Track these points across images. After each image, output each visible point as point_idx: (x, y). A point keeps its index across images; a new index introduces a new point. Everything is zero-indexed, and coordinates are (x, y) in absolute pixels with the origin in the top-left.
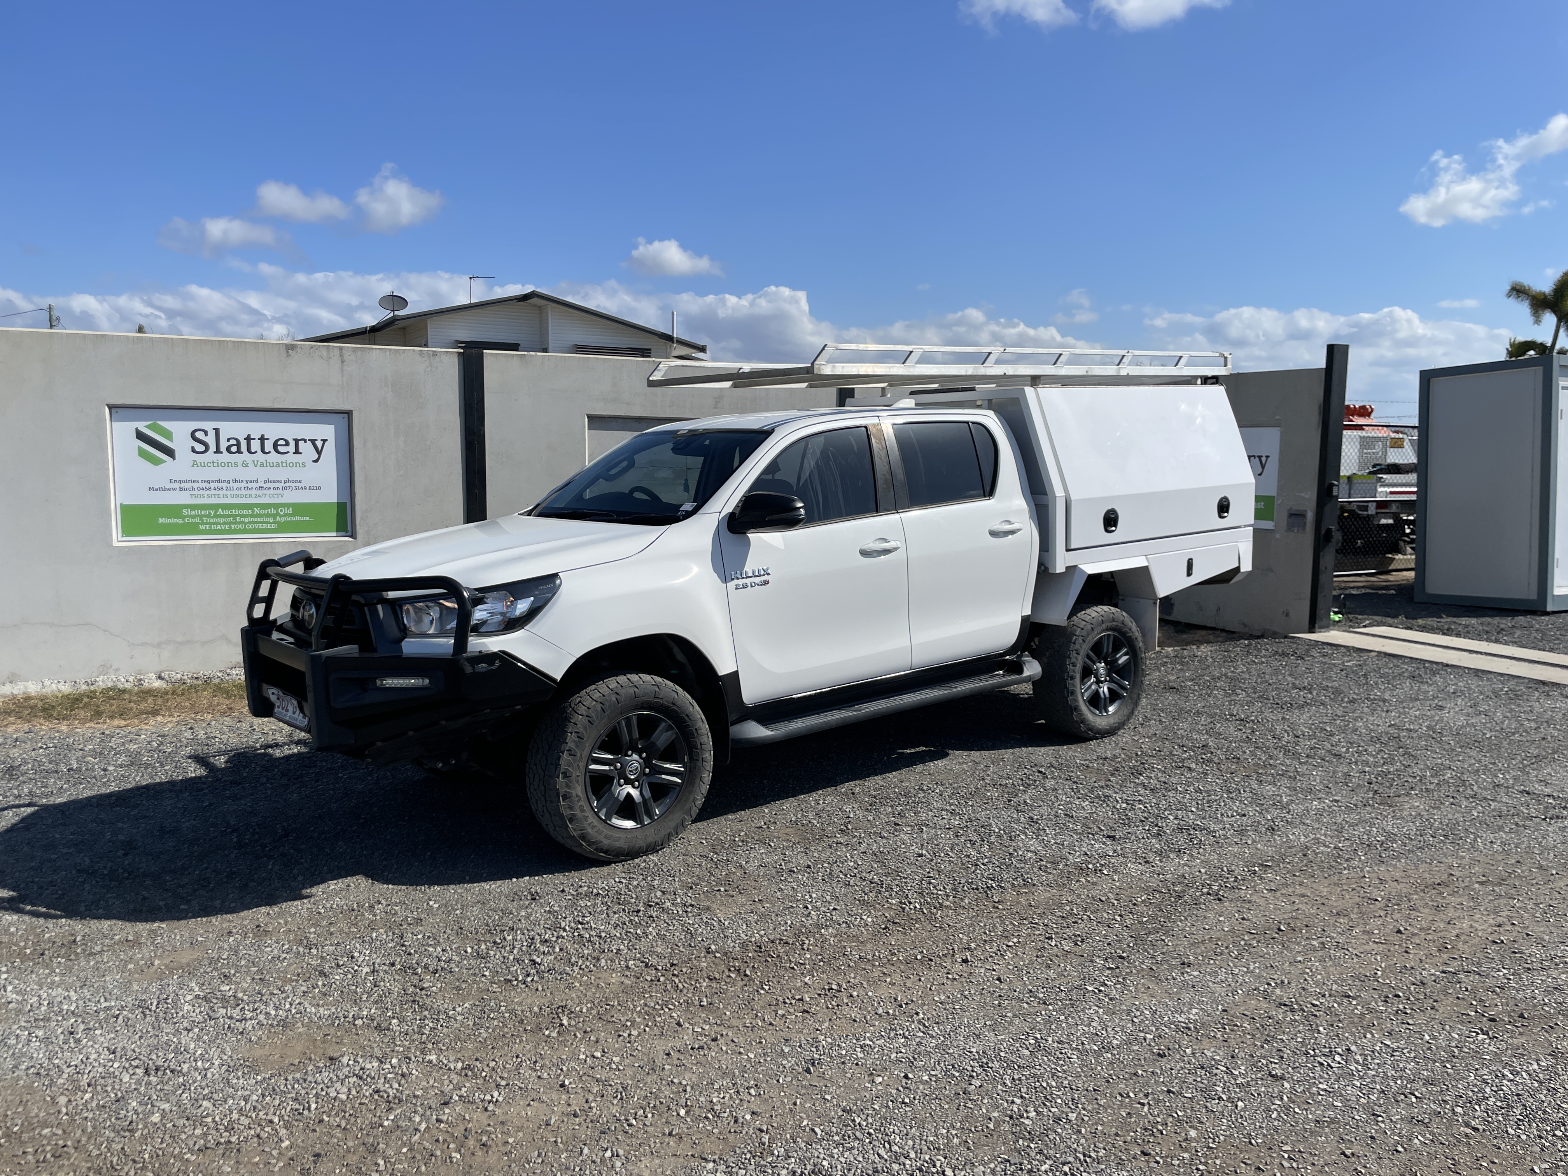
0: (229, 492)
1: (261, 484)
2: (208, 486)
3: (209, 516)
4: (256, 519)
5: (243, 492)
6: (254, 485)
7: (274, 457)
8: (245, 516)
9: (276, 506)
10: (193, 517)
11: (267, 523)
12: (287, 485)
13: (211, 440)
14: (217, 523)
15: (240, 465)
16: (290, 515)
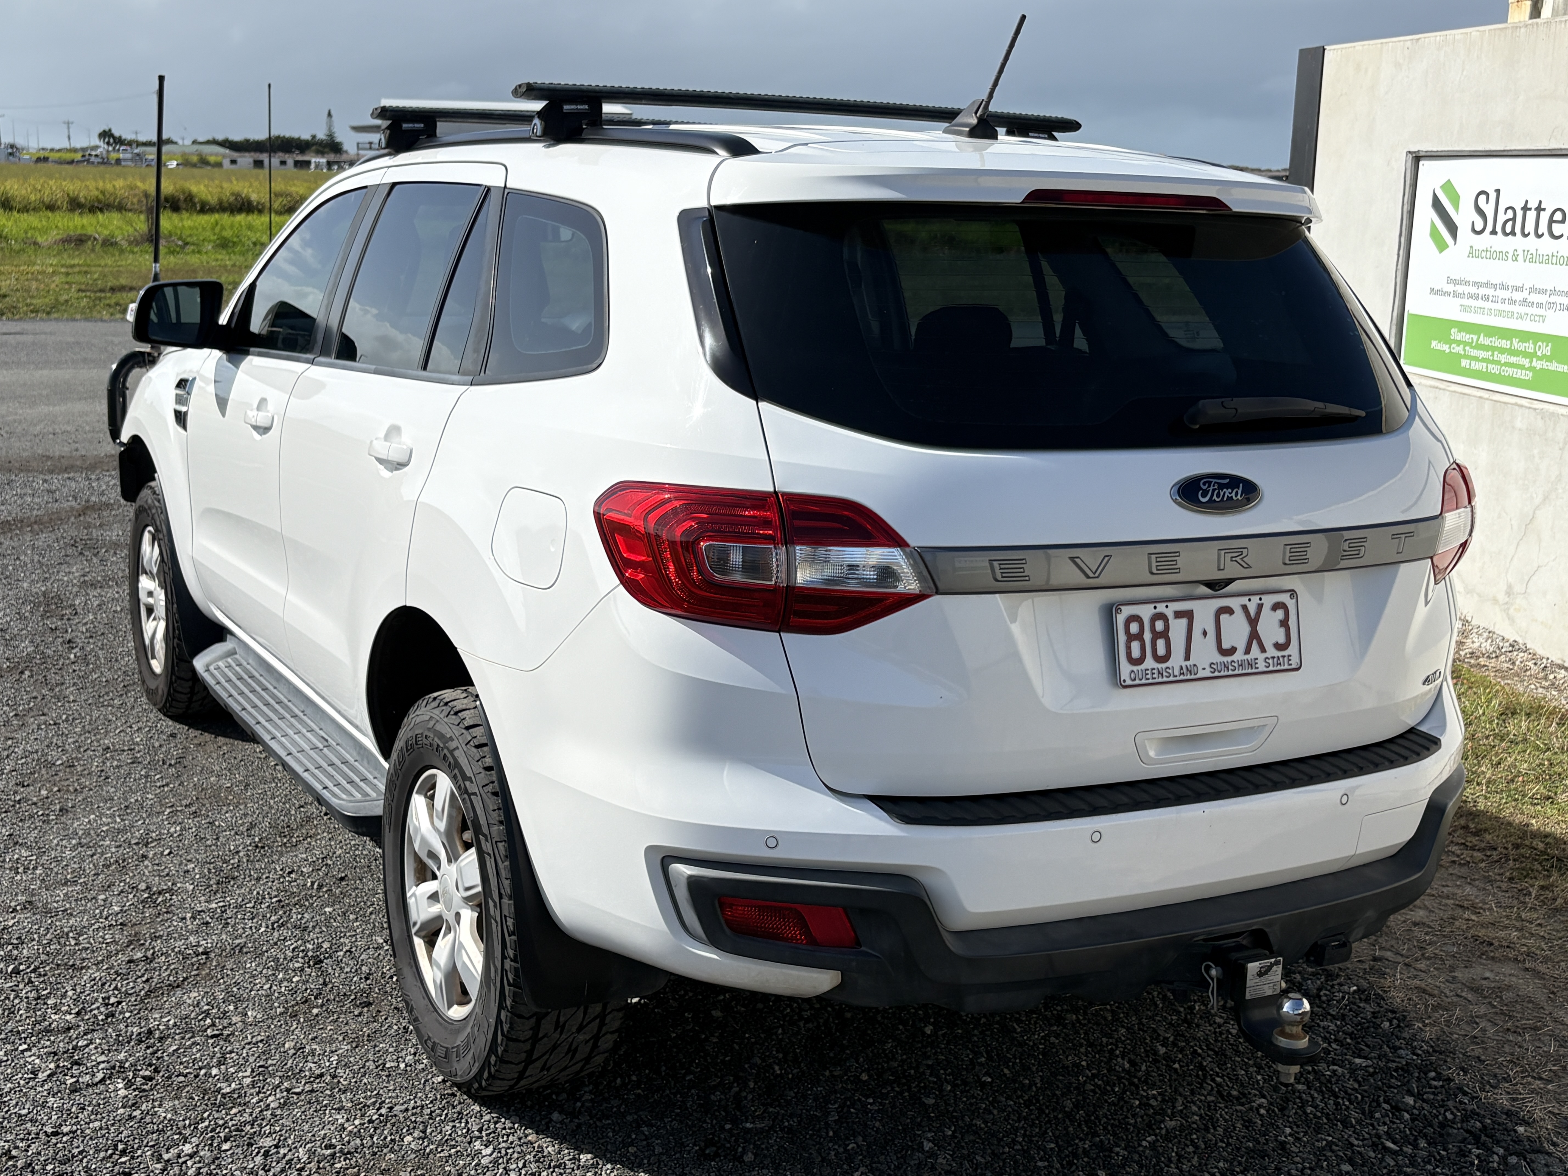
0: (1494, 306)
1: (1525, 294)
2: (1477, 292)
3: (1470, 344)
4: (1513, 359)
5: (1507, 307)
6: (1518, 296)
7: (1546, 245)
8: (1502, 351)
9: (1536, 337)
10: (1459, 343)
11: (1522, 367)
12: (1553, 299)
13: (1489, 210)
14: (1476, 359)
15: (1510, 256)
16: (1549, 359)
